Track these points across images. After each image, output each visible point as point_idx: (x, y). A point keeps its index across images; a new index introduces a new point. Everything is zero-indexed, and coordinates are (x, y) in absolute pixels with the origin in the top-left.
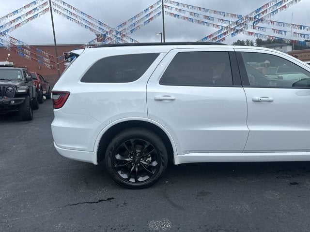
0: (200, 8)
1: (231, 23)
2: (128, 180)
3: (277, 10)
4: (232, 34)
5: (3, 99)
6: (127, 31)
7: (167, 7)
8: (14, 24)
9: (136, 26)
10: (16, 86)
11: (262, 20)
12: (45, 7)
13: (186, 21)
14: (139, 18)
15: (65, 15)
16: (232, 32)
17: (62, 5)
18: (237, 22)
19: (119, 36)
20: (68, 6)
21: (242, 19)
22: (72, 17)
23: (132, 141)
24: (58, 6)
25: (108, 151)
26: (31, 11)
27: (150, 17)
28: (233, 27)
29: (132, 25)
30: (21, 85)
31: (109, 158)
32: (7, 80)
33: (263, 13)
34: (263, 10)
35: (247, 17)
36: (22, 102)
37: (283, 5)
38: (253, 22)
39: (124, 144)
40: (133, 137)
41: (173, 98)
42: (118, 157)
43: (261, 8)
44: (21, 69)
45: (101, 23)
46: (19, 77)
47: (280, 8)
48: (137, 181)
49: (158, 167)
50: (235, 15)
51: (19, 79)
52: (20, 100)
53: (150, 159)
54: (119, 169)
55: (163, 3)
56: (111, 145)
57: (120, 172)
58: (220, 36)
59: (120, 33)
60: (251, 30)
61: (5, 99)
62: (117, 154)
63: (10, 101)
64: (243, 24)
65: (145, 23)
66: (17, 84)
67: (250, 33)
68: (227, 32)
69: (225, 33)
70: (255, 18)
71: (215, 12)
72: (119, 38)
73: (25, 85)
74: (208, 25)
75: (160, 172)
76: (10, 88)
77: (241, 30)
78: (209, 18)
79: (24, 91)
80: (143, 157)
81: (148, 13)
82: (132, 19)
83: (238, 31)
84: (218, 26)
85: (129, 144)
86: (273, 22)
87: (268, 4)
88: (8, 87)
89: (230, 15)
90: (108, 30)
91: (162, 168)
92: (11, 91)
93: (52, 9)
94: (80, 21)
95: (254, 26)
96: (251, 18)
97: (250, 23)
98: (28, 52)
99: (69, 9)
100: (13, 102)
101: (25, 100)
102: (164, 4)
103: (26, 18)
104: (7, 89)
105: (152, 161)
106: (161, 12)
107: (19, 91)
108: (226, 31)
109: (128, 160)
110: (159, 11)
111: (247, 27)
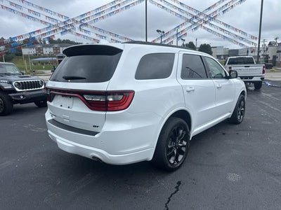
1: (59, 22)
3: (97, 19)
4: (62, 33)
11: (86, 24)
16: (62, 31)
18: (65, 23)
21: (69, 20)
28: (61, 26)
33: (86, 19)
34: (86, 17)
35: (73, 20)
37: (101, 16)
38: (79, 25)
43: (84, 14)
47: (99, 18)
50: (62, 16)
58: (49, 33)
60: (78, 31)
64: (71, 25)
67: (78, 34)
68: (56, 30)
69: (54, 31)
70: (81, 22)
71: (41, 8)
74: (34, 20)
77: (70, 30)
78: (35, 13)
83: (66, 31)
84: (45, 22)
86: (96, 28)
87: (90, 12)
89: (57, 14)
95: (80, 29)
96: (77, 21)
97: (77, 26)
111: (74, 28)
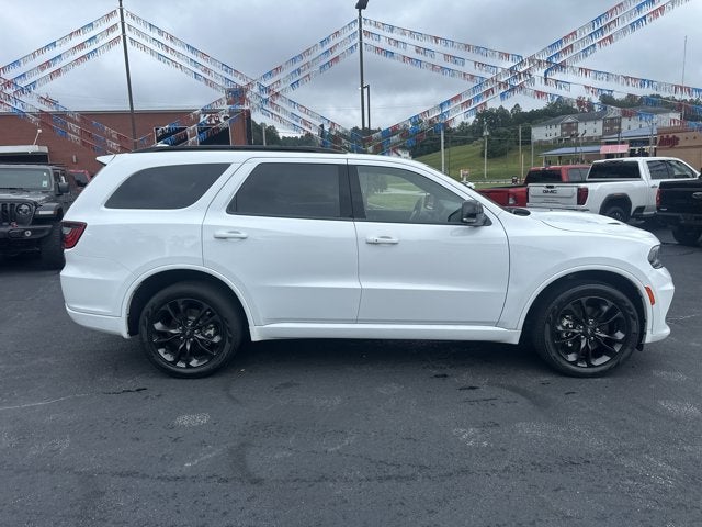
0: (436, 39)
1: (500, 71)
2: (174, 363)
3: (594, 45)
4: (502, 95)
5: (10, 228)
6: (283, 86)
7: (368, 33)
8: (48, 71)
9: (302, 75)
10: (35, 203)
11: (562, 66)
12: (112, 36)
13: (408, 65)
14: (308, 59)
15: (152, 52)
16: (503, 90)
17: (147, 30)
18: (511, 70)
19: (266, 96)
20: (161, 32)
21: (522, 63)
22: (168, 55)
23: (180, 301)
24: (139, 33)
25: (143, 318)
26: (83, 44)
27: (332, 57)
28: (503, 80)
29: (294, 72)
30: (48, 200)
31: (143, 328)
32: (21, 190)
33: (565, 51)
34: (564, 46)
35: (531, 60)
36: (47, 233)
37: (606, 35)
38: (544, 70)
39: (167, 307)
40: (181, 295)
41: (243, 235)
42: (158, 326)
43: (560, 41)
44: (49, 168)
45: (227, 68)
46: (45, 184)
47: (599, 42)
48: (189, 366)
49: (222, 343)
50: (507, 55)
51: (45, 188)
52: (43, 230)
53: (212, 332)
54: (161, 346)
55: (360, 26)
56: (148, 308)
57: (161, 351)
58: (478, 98)
59: (268, 89)
60: (540, 86)
61: (13, 228)
62: (157, 322)
63: (23, 233)
64: (525, 73)
65: (321, 68)
66: (40, 198)
67: (539, 94)
68: (492, 89)
69: (487, 93)
70: (549, 61)
71: (467, 47)
72: (266, 100)
73: (55, 201)
74: (453, 75)
75: (226, 351)
76: (24, 207)
77: (521, 87)
78: (455, 59)
79: (51, 212)
80: (200, 328)
81: (327, 47)
82: (294, 60)
83: (513, 89)
84: (472, 76)
85: (175, 307)
86: (586, 71)
87: (575, 33)
88: (20, 205)
89: (497, 54)
90: (242, 83)
91: (228, 345)
92: (25, 213)
93: (127, 38)
94: (184, 64)
95: (546, 79)
96: (539, 62)
97: (539, 73)
98: (75, 127)
99: (162, 39)
100: (28, 234)
101: (51, 231)
102: (364, 27)
103: (72, 58)
104: (19, 209)
105: (215, 335)
106: (356, 45)
107: (41, 213)
108: (489, 87)
109: (173, 331)
110: (353, 43)
111: (532, 80)
